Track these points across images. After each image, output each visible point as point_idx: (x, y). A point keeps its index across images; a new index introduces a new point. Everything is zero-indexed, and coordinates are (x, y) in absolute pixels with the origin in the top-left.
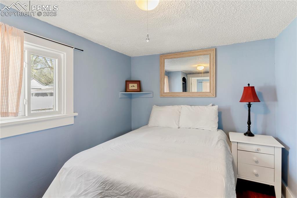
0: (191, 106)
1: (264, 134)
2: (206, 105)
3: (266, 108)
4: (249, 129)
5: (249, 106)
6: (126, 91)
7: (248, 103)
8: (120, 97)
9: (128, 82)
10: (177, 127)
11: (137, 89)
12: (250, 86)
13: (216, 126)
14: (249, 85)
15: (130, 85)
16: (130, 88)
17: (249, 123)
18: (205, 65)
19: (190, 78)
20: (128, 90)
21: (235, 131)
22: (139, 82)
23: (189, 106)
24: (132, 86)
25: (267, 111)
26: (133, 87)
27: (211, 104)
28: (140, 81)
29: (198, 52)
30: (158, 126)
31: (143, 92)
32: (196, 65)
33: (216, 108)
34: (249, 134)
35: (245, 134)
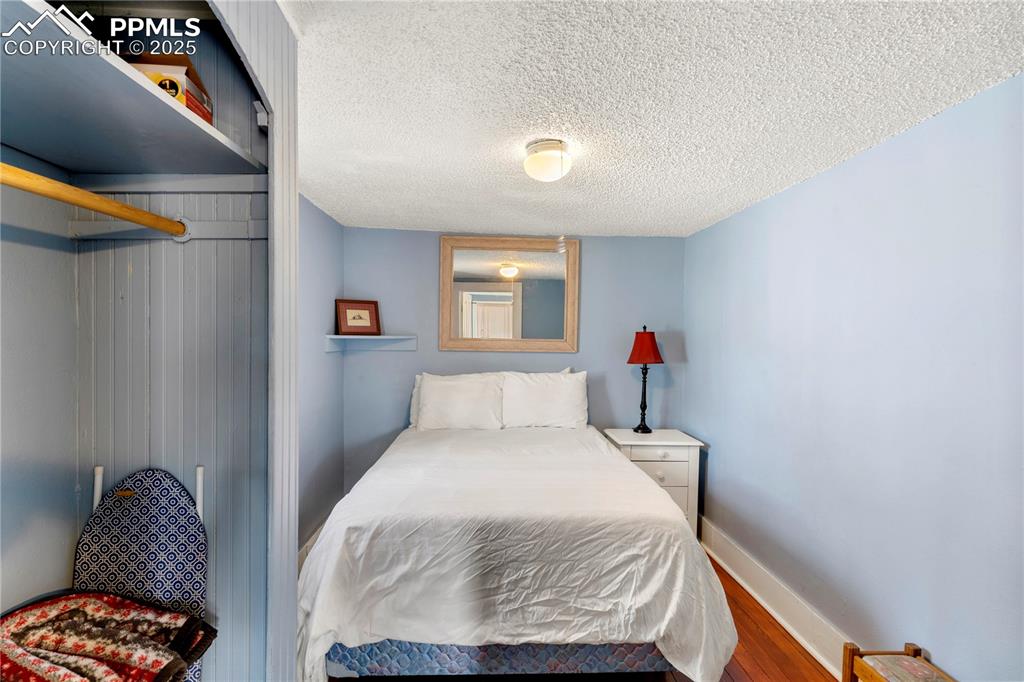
0: (527, 372)
1: (664, 427)
2: (556, 369)
3: (668, 374)
4: (643, 419)
5: (645, 371)
6: (337, 332)
7: (642, 366)
8: (327, 350)
9: (341, 305)
10: (500, 426)
11: (369, 324)
12: (647, 330)
13: (584, 417)
14: (645, 328)
15: (351, 313)
16: (351, 323)
17: (644, 407)
18: (520, 265)
19: (460, 293)
20: (344, 330)
21: (613, 426)
22: (373, 306)
23: (523, 374)
24: (354, 318)
25: (669, 382)
26: (357, 318)
27: (568, 370)
28: (375, 304)
29: (542, 242)
30: (446, 429)
31: (384, 335)
32: (498, 264)
33: (582, 376)
34: (643, 429)
35: (636, 430)
